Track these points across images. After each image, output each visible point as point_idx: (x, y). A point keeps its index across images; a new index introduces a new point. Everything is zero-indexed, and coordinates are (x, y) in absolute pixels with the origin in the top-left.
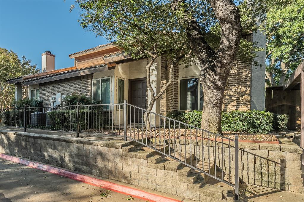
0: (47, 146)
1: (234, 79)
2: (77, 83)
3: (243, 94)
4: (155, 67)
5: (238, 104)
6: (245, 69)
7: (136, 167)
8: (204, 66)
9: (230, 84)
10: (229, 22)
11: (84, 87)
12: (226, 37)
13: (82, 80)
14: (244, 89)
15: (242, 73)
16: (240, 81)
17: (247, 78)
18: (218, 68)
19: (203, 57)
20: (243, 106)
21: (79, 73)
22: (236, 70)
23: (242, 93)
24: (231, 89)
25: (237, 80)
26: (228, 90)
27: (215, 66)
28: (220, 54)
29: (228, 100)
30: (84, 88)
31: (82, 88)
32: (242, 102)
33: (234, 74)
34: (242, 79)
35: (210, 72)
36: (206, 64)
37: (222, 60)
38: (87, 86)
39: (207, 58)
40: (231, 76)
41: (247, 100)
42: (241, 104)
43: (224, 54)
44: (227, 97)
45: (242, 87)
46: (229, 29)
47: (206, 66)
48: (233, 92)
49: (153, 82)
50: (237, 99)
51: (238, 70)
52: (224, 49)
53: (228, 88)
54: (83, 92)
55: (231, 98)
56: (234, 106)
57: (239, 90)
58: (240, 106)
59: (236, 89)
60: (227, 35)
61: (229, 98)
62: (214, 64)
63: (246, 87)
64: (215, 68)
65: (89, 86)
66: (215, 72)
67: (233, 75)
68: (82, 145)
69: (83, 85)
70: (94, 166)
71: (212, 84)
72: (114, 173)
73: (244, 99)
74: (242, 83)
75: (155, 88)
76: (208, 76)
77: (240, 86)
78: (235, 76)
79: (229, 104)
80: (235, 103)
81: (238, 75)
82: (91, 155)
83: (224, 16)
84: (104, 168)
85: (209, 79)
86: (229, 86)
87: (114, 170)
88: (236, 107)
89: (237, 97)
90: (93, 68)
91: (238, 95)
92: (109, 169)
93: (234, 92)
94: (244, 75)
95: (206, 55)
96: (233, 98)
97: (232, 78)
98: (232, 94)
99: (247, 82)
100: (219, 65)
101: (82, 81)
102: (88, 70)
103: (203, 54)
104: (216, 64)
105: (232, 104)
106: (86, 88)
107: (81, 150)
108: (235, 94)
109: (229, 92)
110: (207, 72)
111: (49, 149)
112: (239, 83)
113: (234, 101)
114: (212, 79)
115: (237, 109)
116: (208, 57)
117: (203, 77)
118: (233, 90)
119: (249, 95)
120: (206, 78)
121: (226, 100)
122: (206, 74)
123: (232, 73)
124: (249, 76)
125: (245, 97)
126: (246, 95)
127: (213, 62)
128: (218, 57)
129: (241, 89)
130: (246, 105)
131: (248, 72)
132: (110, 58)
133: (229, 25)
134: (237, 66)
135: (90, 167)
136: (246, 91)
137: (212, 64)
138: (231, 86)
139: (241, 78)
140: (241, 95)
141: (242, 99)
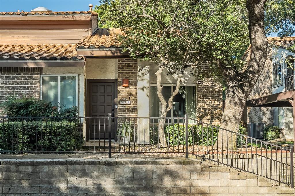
0: (67, 174)
1: (208, 91)
2: (7, 77)
3: (216, 108)
4: (147, 71)
5: (212, 118)
6: (218, 83)
7: (217, 181)
8: (232, 83)
9: (204, 96)
10: (262, 51)
11: (25, 84)
12: (257, 62)
13: (22, 73)
14: (217, 103)
15: (215, 86)
16: (214, 94)
17: (219, 92)
18: (246, 87)
19: (231, 74)
20: (217, 120)
21: (26, 63)
22: (210, 83)
23: (215, 106)
24: (206, 102)
25: (211, 93)
26: (202, 102)
27: (244, 85)
28: (250, 76)
29: (202, 113)
30: (25, 87)
31: (21, 87)
32: (215, 116)
33: (208, 86)
34: (216, 92)
35: (239, 90)
36: (234, 82)
37: (251, 81)
38: (31, 84)
39: (235, 77)
40: (205, 88)
41: (220, 114)
42: (215, 117)
43: (253, 76)
44: (202, 110)
45: (215, 100)
46: (261, 56)
47: (235, 83)
48: (207, 105)
49: (145, 89)
50: (211, 113)
51: (212, 83)
52: (254, 71)
53: (202, 100)
54: (24, 93)
55: (205, 111)
56: (208, 120)
57: (213, 103)
58: (214, 120)
59: (210, 102)
60: (258, 61)
61: (203, 111)
62: (243, 83)
63: (219, 100)
64: (244, 87)
65: (36, 84)
66: (243, 90)
67: (207, 88)
68: (141, 166)
69: (23, 82)
70: (158, 188)
71: (239, 101)
72: (188, 191)
73: (217, 113)
74: (215, 96)
75: (148, 96)
76: (237, 93)
77: (214, 99)
78: (208, 89)
79: (204, 117)
80: (209, 117)
81: (212, 88)
82: (154, 177)
83: (260, 46)
84: (175, 189)
85: (238, 96)
86: (203, 98)
87: (189, 188)
88: (210, 121)
89: (211, 111)
90: (57, 59)
91: (212, 109)
92: (182, 189)
93: (209, 105)
94: (217, 88)
95: (234, 73)
96: (207, 111)
97: (206, 90)
98: (206, 107)
99: (220, 96)
100: (247, 84)
101: (20, 74)
102: (46, 61)
103: (232, 72)
104: (245, 83)
105: (207, 117)
106: (30, 87)
107: (138, 172)
108: (209, 108)
109: (203, 105)
110: (237, 90)
111: (72, 178)
112: (213, 96)
113: (209, 115)
114: (240, 97)
115: (211, 123)
116: (236, 75)
117: (232, 94)
118: (207, 102)
119: (221, 109)
120: (235, 95)
121: (201, 113)
122: (235, 91)
123: (206, 84)
124: (221, 90)
125: (218, 110)
126: (219, 109)
127: (242, 81)
128: (248, 78)
129: (214, 102)
130: (219, 119)
131: (220, 85)
132: (88, 50)
133: (261, 53)
134: (210, 79)
135: (152, 191)
136: (219, 105)
137: (241, 82)
138: (205, 98)
139: (214, 91)
140: (215, 109)
141: (215, 113)
